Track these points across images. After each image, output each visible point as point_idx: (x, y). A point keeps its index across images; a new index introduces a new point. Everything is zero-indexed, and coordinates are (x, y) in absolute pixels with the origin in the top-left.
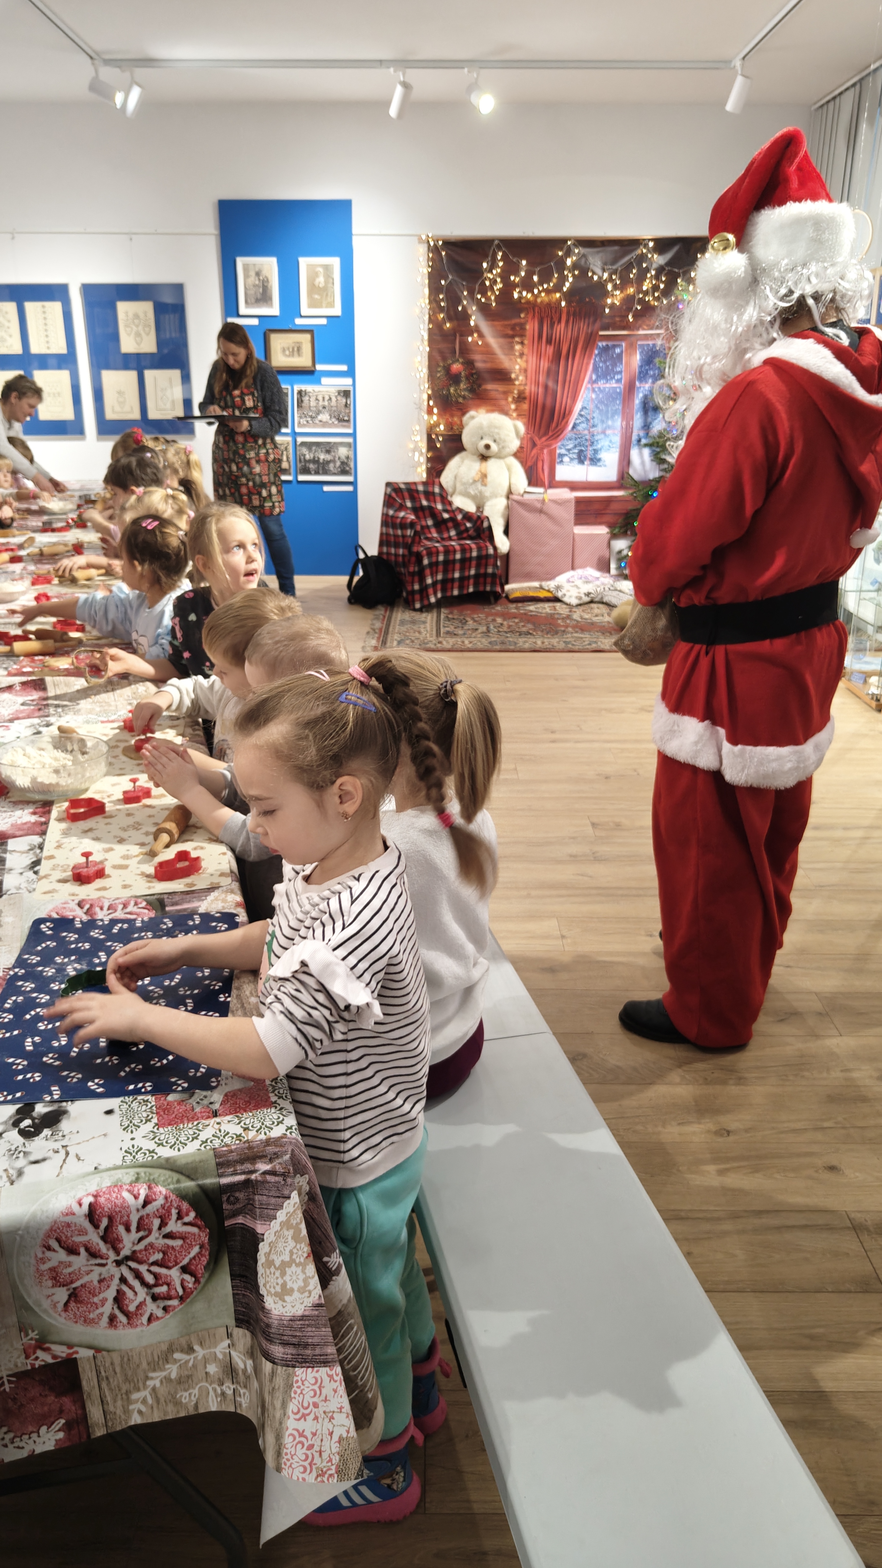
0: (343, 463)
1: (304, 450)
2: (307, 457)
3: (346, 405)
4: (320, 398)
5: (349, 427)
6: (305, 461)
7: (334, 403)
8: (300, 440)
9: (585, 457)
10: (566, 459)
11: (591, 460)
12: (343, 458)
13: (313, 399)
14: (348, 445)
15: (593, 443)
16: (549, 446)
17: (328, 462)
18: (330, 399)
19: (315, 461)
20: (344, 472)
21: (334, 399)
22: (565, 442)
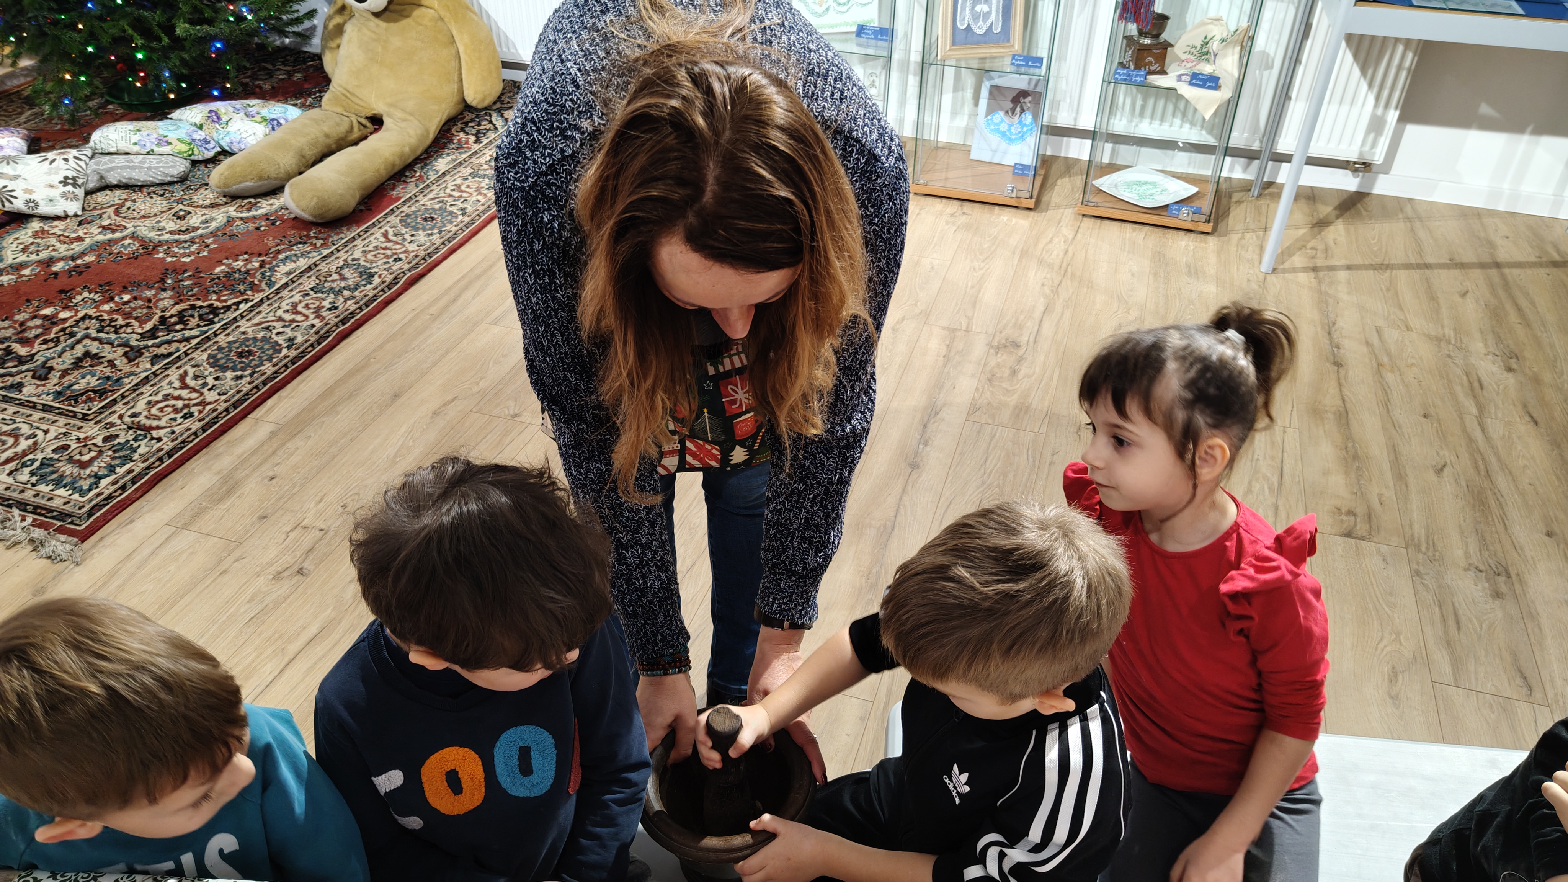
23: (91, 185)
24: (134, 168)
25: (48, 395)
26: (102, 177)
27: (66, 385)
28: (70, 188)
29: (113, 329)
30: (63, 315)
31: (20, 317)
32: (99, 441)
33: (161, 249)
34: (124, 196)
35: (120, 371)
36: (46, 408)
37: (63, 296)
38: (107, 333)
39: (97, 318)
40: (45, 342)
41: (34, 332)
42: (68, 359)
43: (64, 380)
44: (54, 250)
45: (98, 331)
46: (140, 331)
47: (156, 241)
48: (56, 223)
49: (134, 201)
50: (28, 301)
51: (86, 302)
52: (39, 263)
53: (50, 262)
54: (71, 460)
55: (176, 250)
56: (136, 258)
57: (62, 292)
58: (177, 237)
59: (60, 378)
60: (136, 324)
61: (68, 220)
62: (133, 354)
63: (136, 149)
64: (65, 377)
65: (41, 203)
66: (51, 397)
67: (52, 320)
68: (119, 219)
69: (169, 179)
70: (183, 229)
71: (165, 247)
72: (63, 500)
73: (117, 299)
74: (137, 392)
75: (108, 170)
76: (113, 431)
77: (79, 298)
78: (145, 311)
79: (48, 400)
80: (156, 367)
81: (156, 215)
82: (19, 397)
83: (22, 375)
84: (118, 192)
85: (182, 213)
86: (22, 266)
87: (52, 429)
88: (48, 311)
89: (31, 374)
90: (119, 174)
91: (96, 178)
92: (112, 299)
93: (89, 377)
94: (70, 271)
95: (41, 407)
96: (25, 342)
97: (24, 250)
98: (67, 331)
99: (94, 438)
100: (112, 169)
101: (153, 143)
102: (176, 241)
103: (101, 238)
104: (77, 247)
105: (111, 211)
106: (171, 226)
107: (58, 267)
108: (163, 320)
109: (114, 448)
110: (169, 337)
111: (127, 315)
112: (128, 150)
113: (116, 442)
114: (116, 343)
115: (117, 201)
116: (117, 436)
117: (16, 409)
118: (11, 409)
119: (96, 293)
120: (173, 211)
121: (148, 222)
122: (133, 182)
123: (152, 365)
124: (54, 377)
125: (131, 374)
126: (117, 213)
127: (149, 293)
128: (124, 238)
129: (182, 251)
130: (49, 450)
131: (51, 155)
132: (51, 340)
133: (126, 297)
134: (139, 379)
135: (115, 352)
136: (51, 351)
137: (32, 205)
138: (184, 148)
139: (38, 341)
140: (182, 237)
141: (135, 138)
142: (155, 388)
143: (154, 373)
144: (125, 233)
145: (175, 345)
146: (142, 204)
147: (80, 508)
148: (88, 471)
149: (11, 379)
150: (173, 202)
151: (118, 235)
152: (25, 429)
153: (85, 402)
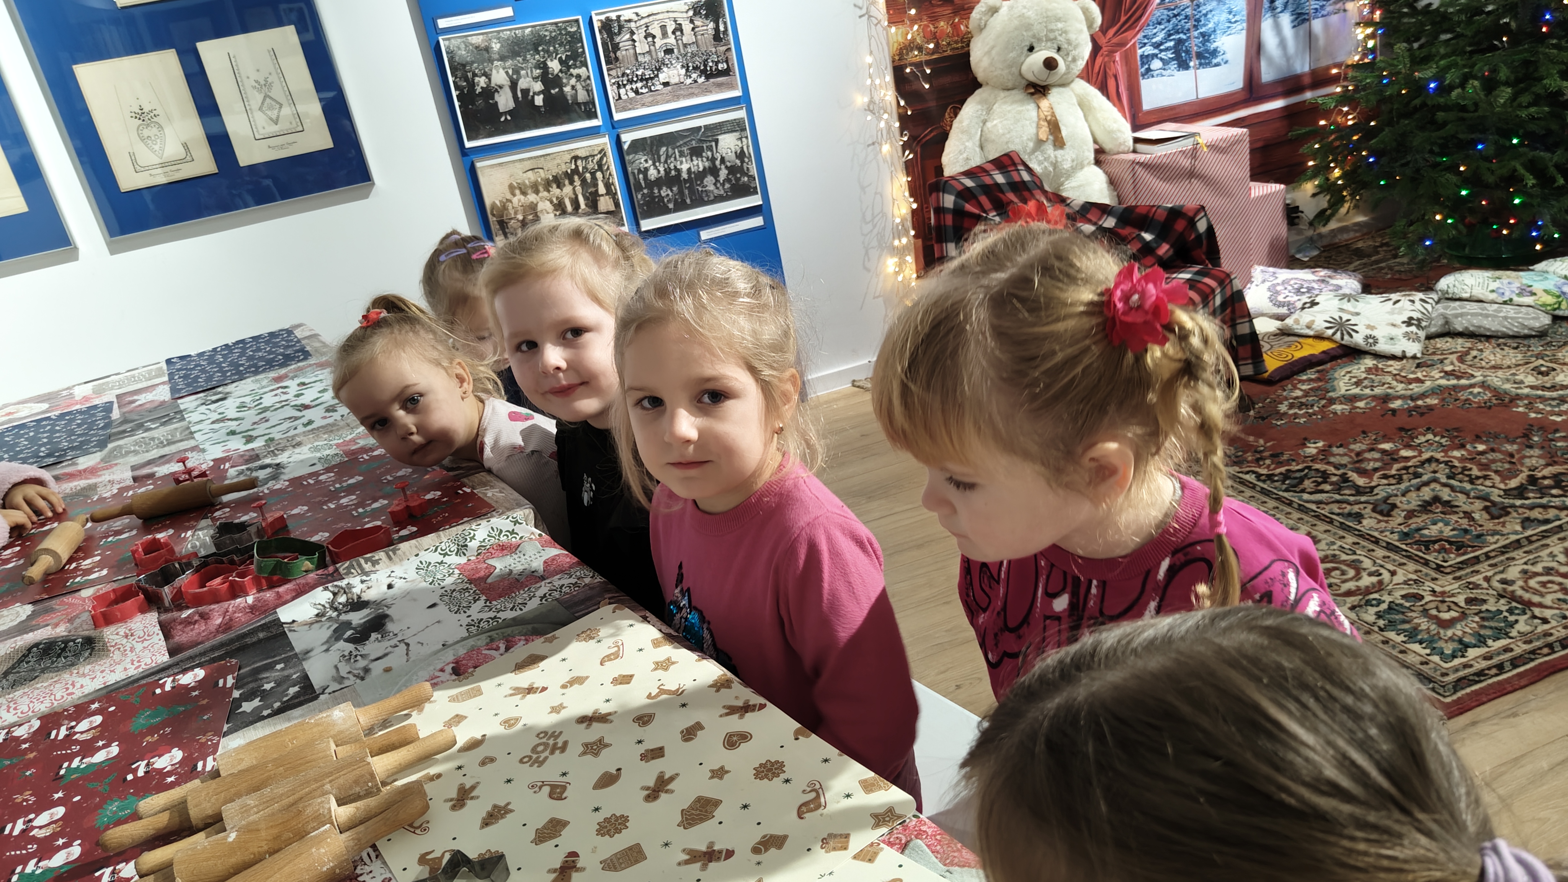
0: (732, 170)
1: (642, 161)
2: (653, 174)
3: (718, 37)
4: (656, 30)
5: (732, 87)
6: (650, 184)
7: (688, 37)
8: (627, 138)
9: (1187, 52)
10: (1156, 64)
11: (1199, 56)
12: (731, 157)
13: (639, 36)
14: (736, 126)
15: (1198, 20)
16: (1122, 44)
17: (701, 175)
18: (679, 28)
19: (672, 179)
20: (741, 190)
21: (687, 27)
22: (1150, 31)
23: (1433, 330)
24: (1487, 316)
25: (1392, 533)
26: (1447, 323)
27: (1413, 526)
28: (1413, 329)
29: (1467, 479)
30: (1404, 453)
31: (1357, 447)
32: (1461, 600)
33: (1519, 402)
34: (1468, 345)
35: (1481, 526)
36: (1389, 547)
37: (1403, 434)
38: (1461, 482)
39: (1446, 463)
40: (1385, 477)
41: (1371, 465)
42: (1413, 500)
43: (1410, 522)
44: (1390, 388)
45: (1449, 477)
46: (1502, 486)
47: (1513, 394)
48: (1391, 362)
49: (1481, 350)
50: (1364, 432)
51: (1432, 444)
52: (1374, 397)
53: (1386, 399)
54: (1425, 612)
55: (1541, 406)
56: (1490, 407)
57: (1401, 429)
58: (1540, 392)
59: (1405, 518)
60: (1497, 479)
61: (1404, 361)
62: (1496, 511)
63: (1493, 296)
64: (1410, 518)
65: (1381, 341)
66: (1396, 536)
67: (1391, 457)
68: (1463, 366)
69: (1526, 332)
70: (1548, 385)
71: (1526, 402)
72: (1419, 659)
73: (1468, 446)
74: (1507, 556)
75: (1456, 316)
76: (1476, 593)
77: (1422, 439)
78: (1507, 466)
79: (1394, 539)
80: (1529, 532)
81: (1509, 367)
82: (1358, 527)
83: (1362, 506)
84: (1460, 341)
85: (1543, 369)
86: (1354, 398)
87: (1400, 571)
88: (1387, 446)
89: (1370, 507)
90: (1468, 320)
91: (1441, 322)
92: (1462, 446)
93: (1440, 524)
94: (1410, 410)
95: (1384, 544)
96: (1362, 473)
97: (1358, 384)
98: (1411, 470)
99: (1453, 595)
100: (1462, 315)
101: (1513, 292)
102: (1540, 397)
103: (1443, 382)
104: (1416, 388)
105: (1453, 357)
106: (1530, 380)
107: (1396, 404)
108: (1533, 480)
109: (1482, 615)
110: (1544, 501)
111: (1485, 467)
112: (1482, 297)
113: (1484, 608)
114: (1472, 494)
115: (1460, 349)
116: (1484, 601)
117: (1356, 540)
118: (1350, 539)
119: (1443, 437)
120: (1532, 366)
121: (1500, 373)
122: (1482, 331)
123: (1524, 528)
124: (1398, 517)
125: (1495, 533)
126: (1461, 359)
127: (1509, 448)
128: (1472, 386)
129: (1548, 409)
130: (1398, 594)
131: (1394, 296)
132: (1393, 476)
133: (1481, 447)
134: (1508, 542)
135: (1472, 503)
136: (1393, 487)
137: (1371, 341)
138: (1550, 300)
139: (1378, 474)
140: (1548, 394)
141: (1494, 285)
142: (1531, 557)
143: (1527, 538)
144: (1473, 381)
145: (1551, 513)
146: (1490, 354)
147: (1444, 675)
148: (1449, 633)
149: (1349, 507)
150: (1531, 356)
151: (1463, 382)
152: (1367, 563)
153: (1439, 552)
